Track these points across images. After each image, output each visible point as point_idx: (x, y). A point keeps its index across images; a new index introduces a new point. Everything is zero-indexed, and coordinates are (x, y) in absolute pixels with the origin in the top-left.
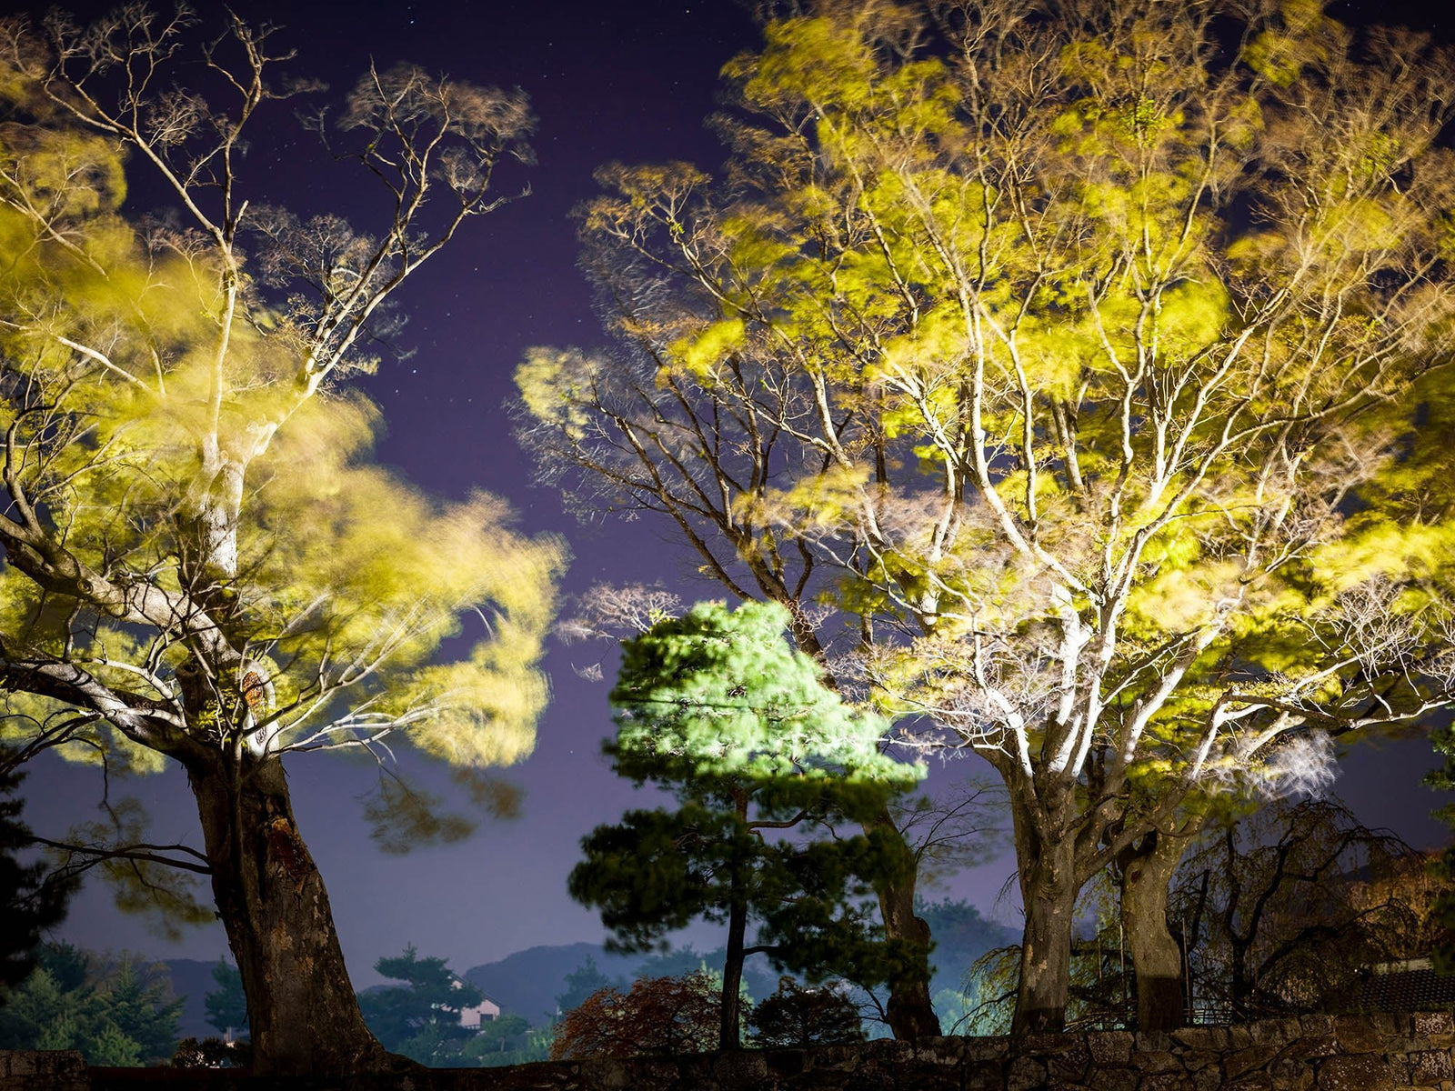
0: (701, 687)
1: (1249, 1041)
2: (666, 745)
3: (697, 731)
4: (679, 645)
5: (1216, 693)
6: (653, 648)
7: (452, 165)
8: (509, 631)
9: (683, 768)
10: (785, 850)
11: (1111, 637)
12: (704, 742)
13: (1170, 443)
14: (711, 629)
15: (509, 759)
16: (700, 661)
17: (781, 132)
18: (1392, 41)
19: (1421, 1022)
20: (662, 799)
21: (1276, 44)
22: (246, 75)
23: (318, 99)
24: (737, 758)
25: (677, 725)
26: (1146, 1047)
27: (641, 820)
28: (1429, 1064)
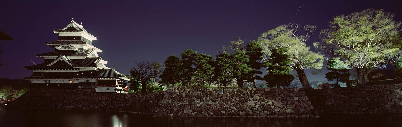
0: (334, 63)
1: (380, 86)
2: (332, 67)
3: (334, 66)
4: (332, 61)
5: (374, 62)
6: (330, 61)
7: (310, 30)
8: (321, 60)
9: (333, 69)
10: (341, 74)
11: (365, 58)
12: (335, 67)
13: (369, 44)
14: (334, 60)
15: (321, 69)
16: (334, 62)
17: (334, 26)
18: (388, 13)
19: (395, 84)
20: (332, 71)
21: (378, 15)
22: (297, 27)
23: (301, 27)
24: (337, 68)
25: (332, 66)
26: (371, 87)
27: (330, 73)
28: (396, 87)
